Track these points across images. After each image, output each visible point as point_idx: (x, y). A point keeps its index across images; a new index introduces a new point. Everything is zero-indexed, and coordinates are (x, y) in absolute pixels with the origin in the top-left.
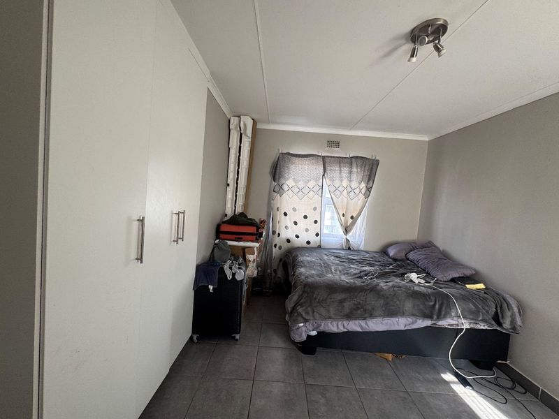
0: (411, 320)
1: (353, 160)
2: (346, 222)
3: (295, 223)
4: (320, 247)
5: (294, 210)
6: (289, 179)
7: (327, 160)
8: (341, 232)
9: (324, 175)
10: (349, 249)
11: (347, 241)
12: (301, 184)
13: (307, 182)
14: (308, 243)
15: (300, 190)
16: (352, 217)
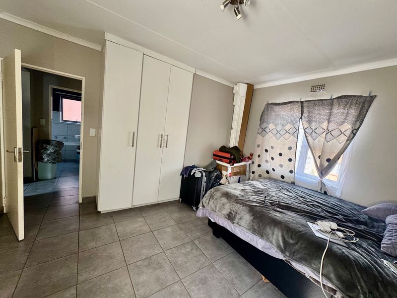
0: (269, 246)
1: (336, 100)
2: (321, 165)
3: (272, 159)
4: (293, 183)
5: (272, 148)
6: (270, 123)
7: (305, 104)
8: (316, 174)
9: (301, 118)
10: (325, 193)
11: (323, 184)
12: (279, 127)
13: (284, 126)
14: (283, 177)
15: (278, 132)
16: (328, 160)
